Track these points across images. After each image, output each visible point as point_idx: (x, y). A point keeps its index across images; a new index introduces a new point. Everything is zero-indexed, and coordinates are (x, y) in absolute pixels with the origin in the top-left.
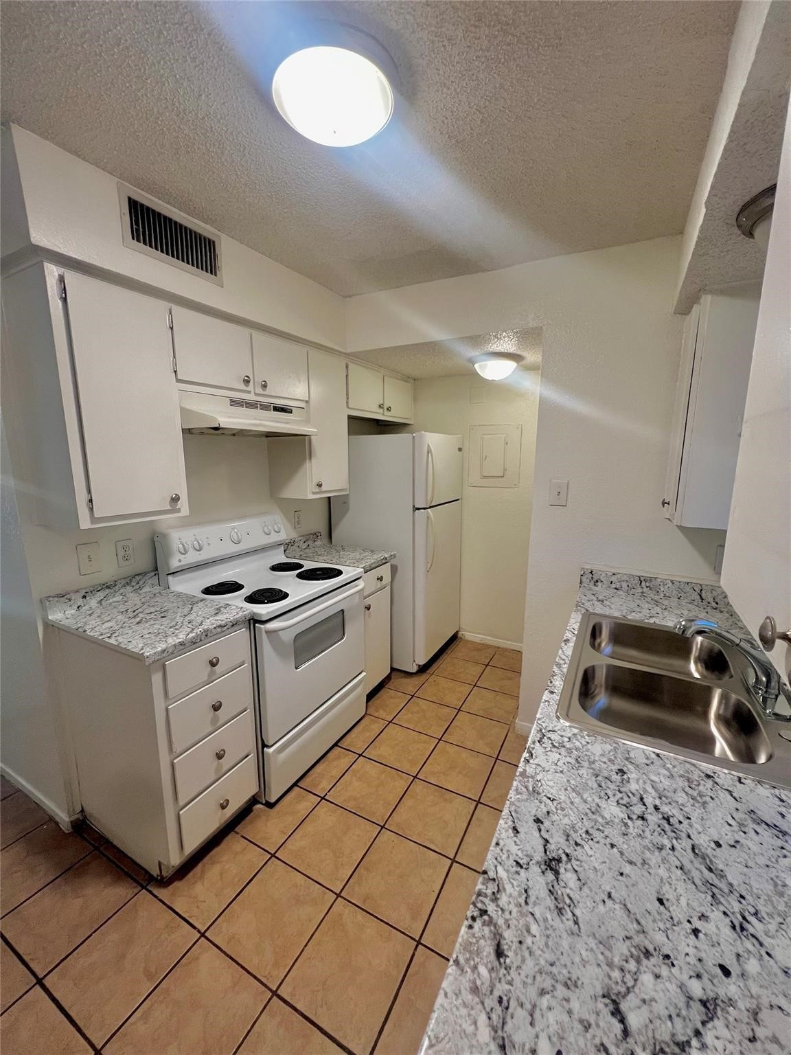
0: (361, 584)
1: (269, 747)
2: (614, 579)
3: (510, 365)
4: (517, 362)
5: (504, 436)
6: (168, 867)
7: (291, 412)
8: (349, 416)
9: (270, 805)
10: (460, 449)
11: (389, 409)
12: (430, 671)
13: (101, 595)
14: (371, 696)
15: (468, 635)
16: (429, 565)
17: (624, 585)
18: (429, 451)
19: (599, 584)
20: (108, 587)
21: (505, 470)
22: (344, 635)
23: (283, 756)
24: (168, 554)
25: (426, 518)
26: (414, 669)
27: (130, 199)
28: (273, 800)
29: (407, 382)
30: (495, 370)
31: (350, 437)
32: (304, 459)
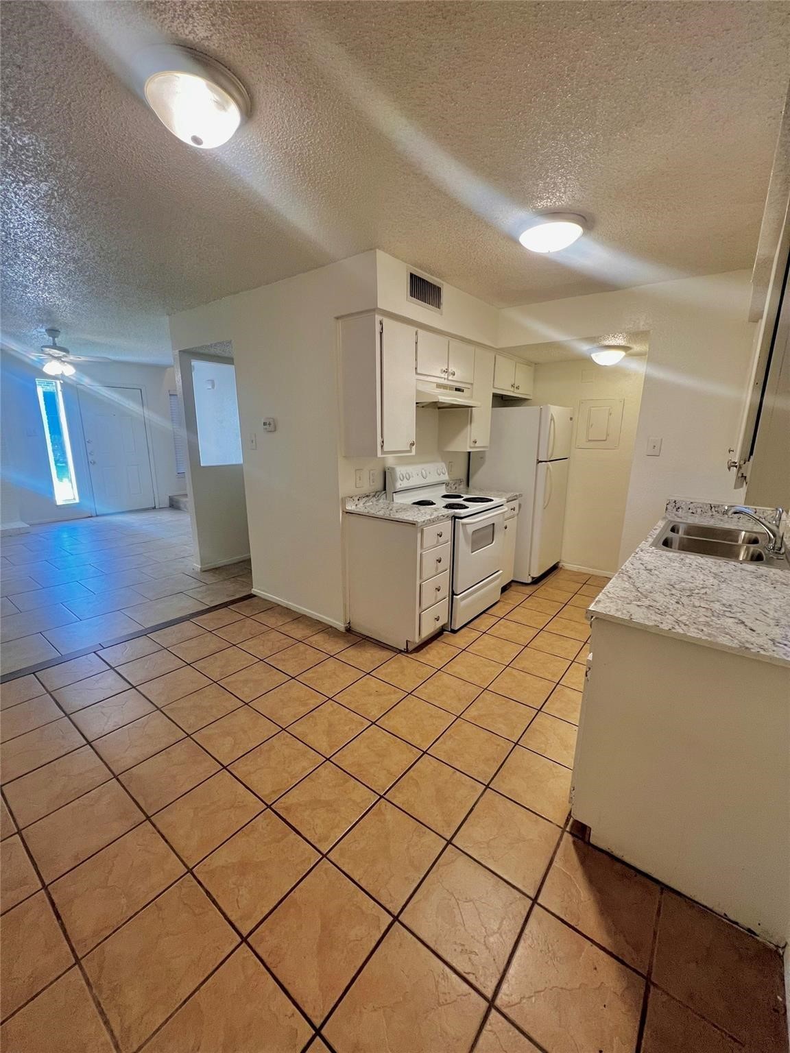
0: (505, 509)
1: (457, 595)
2: (691, 506)
3: (621, 354)
4: (626, 352)
5: (608, 408)
6: (413, 643)
7: (463, 391)
8: (493, 394)
9: (454, 632)
10: (571, 419)
11: (518, 388)
12: (540, 584)
13: (364, 500)
14: (504, 589)
15: (567, 565)
16: (546, 502)
17: (699, 510)
18: (552, 419)
19: (680, 510)
20: (367, 496)
21: (608, 435)
22: (493, 540)
23: (464, 602)
24: (394, 481)
25: (546, 468)
26: (529, 580)
27: (411, 274)
28: (456, 629)
29: (530, 366)
30: (606, 358)
31: (494, 409)
32: (466, 425)
